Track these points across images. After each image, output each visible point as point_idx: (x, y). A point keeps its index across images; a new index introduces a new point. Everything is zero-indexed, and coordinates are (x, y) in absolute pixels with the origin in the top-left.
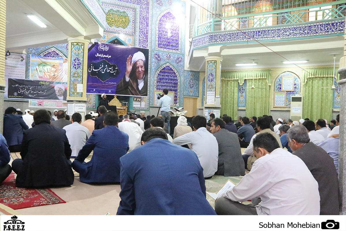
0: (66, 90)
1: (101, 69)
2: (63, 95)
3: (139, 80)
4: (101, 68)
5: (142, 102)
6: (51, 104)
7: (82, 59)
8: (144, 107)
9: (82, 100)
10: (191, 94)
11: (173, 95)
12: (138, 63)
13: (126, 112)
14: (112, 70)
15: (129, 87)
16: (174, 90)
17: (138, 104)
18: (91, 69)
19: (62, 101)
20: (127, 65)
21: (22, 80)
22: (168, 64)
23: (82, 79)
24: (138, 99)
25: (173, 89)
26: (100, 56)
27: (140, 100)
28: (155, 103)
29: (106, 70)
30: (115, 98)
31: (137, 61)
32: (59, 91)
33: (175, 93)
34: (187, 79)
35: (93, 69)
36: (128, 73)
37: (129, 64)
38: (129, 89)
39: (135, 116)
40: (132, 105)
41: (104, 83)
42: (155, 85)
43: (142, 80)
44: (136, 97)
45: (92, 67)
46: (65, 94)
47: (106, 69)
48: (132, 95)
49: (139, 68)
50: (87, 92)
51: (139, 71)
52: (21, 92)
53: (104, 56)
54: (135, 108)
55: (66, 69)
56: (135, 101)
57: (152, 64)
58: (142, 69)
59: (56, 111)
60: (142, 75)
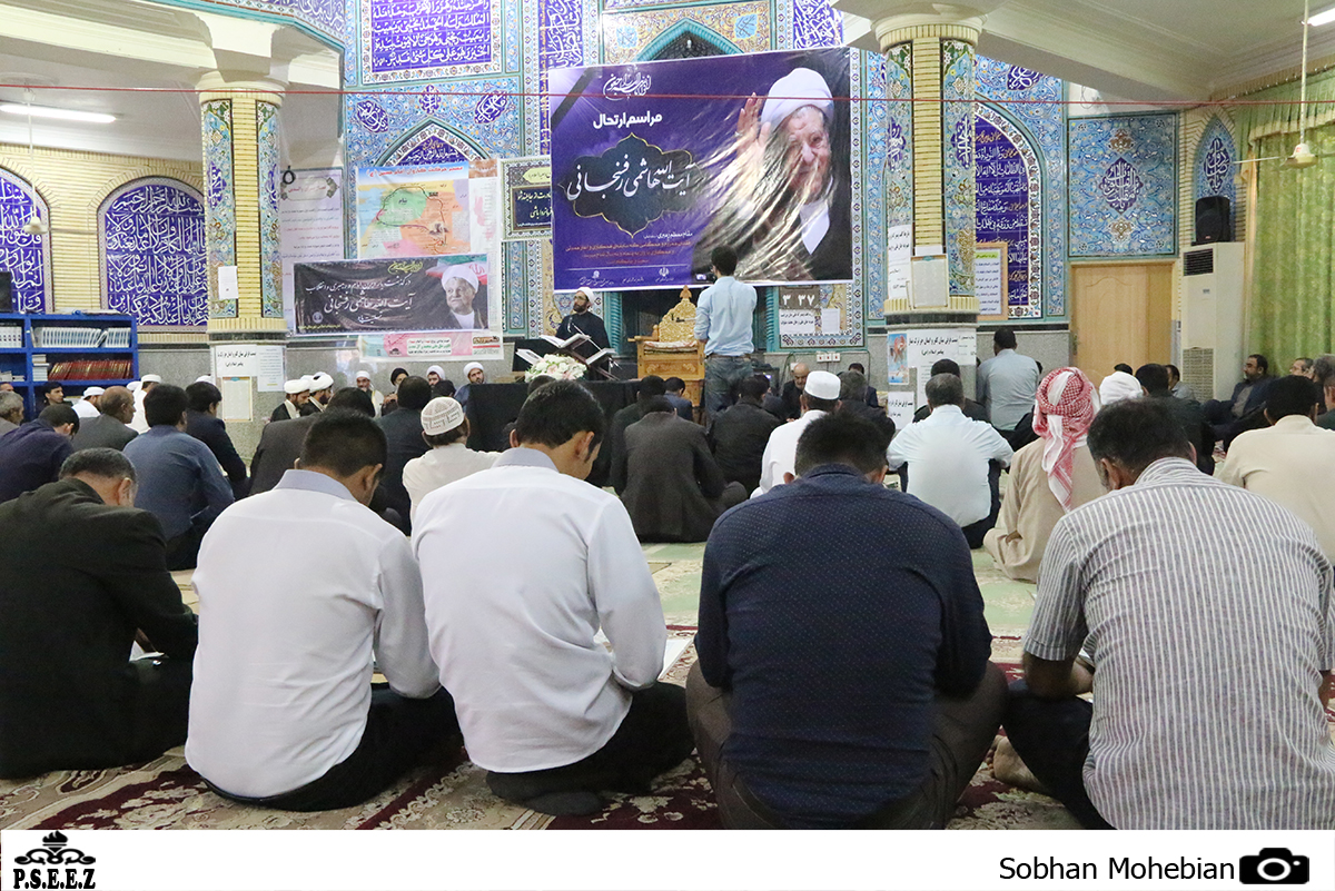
1: (619, 181)
2: (473, 306)
4: (622, 176)
5: (823, 311)
6: (433, 345)
7: (227, 166)
8: (838, 332)
9: (238, 330)
11: (998, 260)
12: (796, 123)
14: (671, 177)
16: (1004, 236)
17: (804, 318)
18: (579, 187)
20: (740, 141)
21: (334, 263)
24: (801, 298)
25: (1000, 226)
26: (613, 123)
27: (811, 300)
29: (643, 183)
30: (684, 301)
31: (791, 116)
32: (461, 293)
33: (1012, 250)
34: (1091, 167)
35: (587, 187)
37: (747, 140)
39: (769, 377)
40: (776, 328)
41: (639, 238)
44: (793, 288)
45: (580, 176)
46: (479, 302)
47: (640, 177)
49: (799, 146)
50: (556, 288)
52: (335, 310)
53: (630, 122)
54: (788, 340)
55: (479, 202)
56: (784, 308)
57: (870, 117)
58: (814, 150)
59: (433, 373)
60: (816, 180)
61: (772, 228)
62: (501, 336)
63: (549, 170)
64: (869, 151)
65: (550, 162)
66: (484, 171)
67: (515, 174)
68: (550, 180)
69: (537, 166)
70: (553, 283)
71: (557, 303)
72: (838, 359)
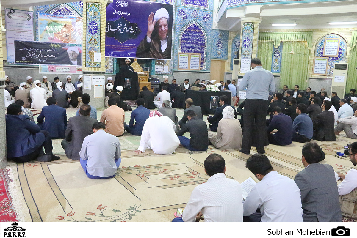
0: (80, 54)
1: (119, 29)
2: (77, 59)
3: (161, 41)
4: (120, 28)
5: (165, 66)
6: (64, 69)
7: (99, 23)
8: (167, 71)
9: (101, 71)
10: (219, 57)
11: (199, 58)
12: (161, 21)
13: (148, 78)
14: (132, 30)
15: (151, 49)
16: (201, 52)
17: (161, 68)
18: (108, 29)
19: (76, 66)
20: (149, 23)
21: (30, 42)
22: (194, 23)
23: (99, 47)
24: (160, 63)
25: (199, 50)
26: (118, 13)
27: (163, 63)
28: (179, 66)
29: (125, 30)
30: (136, 62)
31: (160, 19)
32: (73, 55)
33: (201, 56)
34: (215, 40)
35: (111, 29)
36: (150, 33)
37: (150, 23)
38: (151, 51)
39: (158, 82)
40: (154, 70)
41: (123, 45)
42: (180, 47)
43: (164, 41)
44: (158, 60)
45: (109, 26)
46: (79, 58)
47: (124, 29)
48: (154, 58)
49: (162, 26)
51: (162, 31)
53: (122, 14)
54: (157, 72)
55: (79, 29)
56: (157, 65)
57: (176, 22)
58: (165, 28)
59: (69, 78)
60: (165, 35)
61: (155, 45)
64: (176, 30)
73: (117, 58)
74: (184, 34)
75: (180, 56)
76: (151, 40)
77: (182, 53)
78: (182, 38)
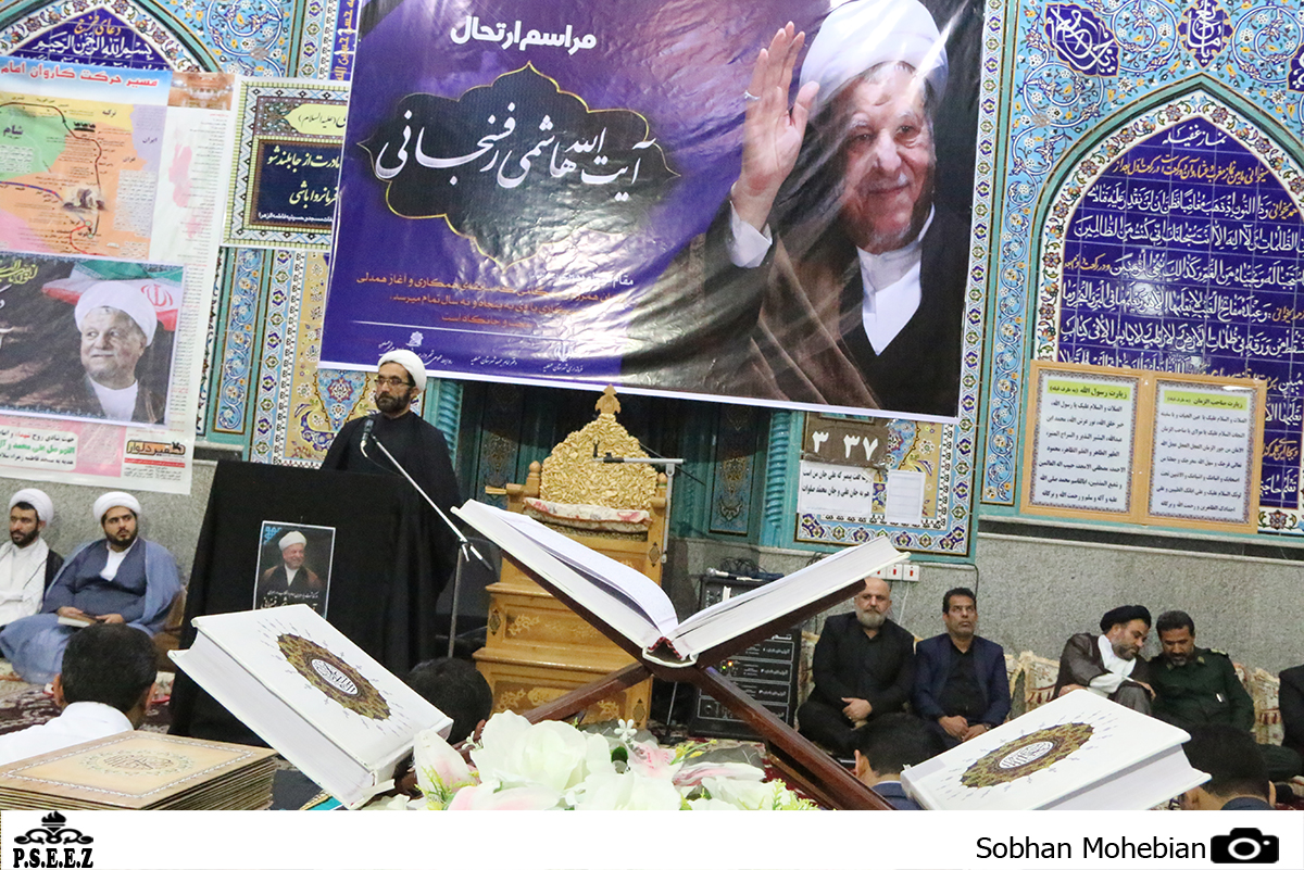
0: (165, 333)
1: (489, 155)
2: (139, 372)
3: (866, 258)
4: (497, 144)
5: (892, 474)
6: (36, 444)
8: (918, 520)
11: (1246, 414)
12: (869, 94)
14: (601, 161)
15: (763, 321)
17: (852, 485)
18: (403, 155)
22: (1196, 106)
24: (850, 442)
25: (1250, 349)
26: (492, 37)
27: (870, 448)
28: (1041, 486)
29: (541, 165)
30: (609, 419)
31: (860, 79)
32: (114, 341)
33: (1273, 397)
35: (421, 157)
36: (759, 187)
37: (768, 110)
38: (761, 337)
40: (788, 497)
42: (1049, 312)
43: (897, 258)
44: (834, 420)
45: (407, 133)
47: (536, 152)
48: (793, 399)
49: (870, 134)
50: (325, 356)
51: (880, 173)
53: (528, 40)
54: (813, 524)
55: (184, 157)
56: (814, 459)
57: (1017, 102)
58: (902, 149)
60: (901, 207)
61: (804, 296)
62: (189, 442)
63: (343, 112)
64: (1010, 166)
65: (347, 97)
66: (205, 95)
67: (271, 109)
68: (343, 132)
69: (318, 101)
70: (318, 347)
71: (322, 388)
72: (915, 578)
73: (458, 382)
74: (1088, 199)
75: (1048, 397)
76: (772, 249)
77: (1069, 365)
78: (1070, 235)
